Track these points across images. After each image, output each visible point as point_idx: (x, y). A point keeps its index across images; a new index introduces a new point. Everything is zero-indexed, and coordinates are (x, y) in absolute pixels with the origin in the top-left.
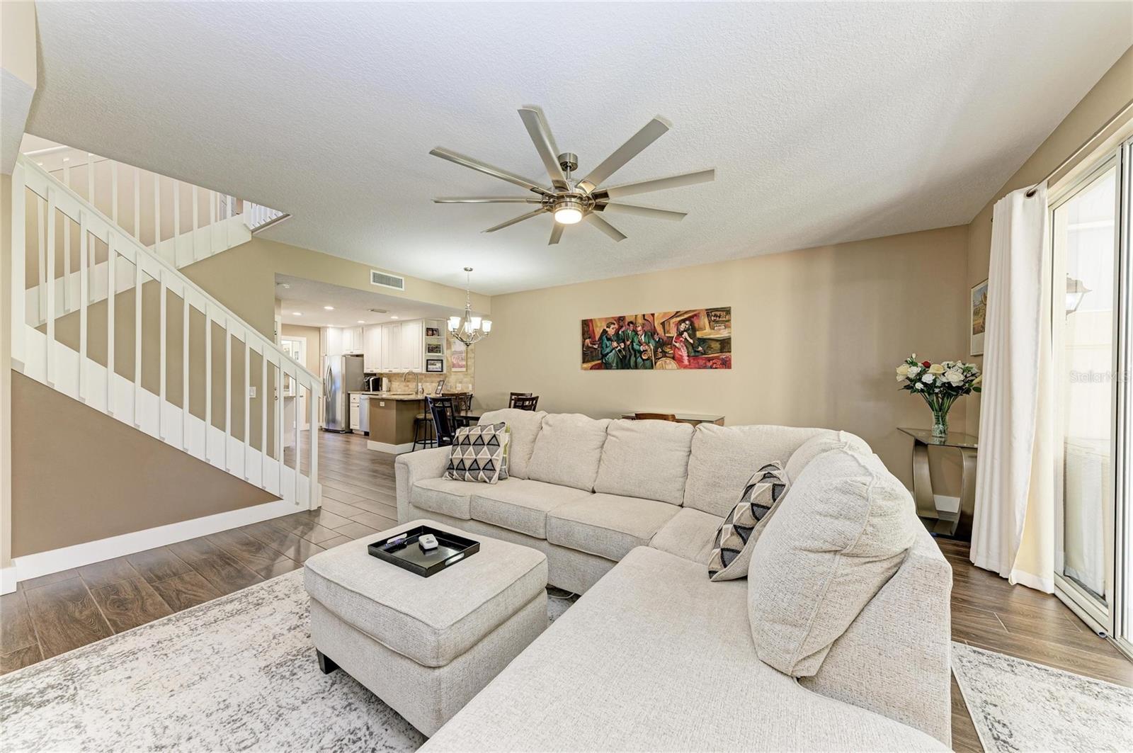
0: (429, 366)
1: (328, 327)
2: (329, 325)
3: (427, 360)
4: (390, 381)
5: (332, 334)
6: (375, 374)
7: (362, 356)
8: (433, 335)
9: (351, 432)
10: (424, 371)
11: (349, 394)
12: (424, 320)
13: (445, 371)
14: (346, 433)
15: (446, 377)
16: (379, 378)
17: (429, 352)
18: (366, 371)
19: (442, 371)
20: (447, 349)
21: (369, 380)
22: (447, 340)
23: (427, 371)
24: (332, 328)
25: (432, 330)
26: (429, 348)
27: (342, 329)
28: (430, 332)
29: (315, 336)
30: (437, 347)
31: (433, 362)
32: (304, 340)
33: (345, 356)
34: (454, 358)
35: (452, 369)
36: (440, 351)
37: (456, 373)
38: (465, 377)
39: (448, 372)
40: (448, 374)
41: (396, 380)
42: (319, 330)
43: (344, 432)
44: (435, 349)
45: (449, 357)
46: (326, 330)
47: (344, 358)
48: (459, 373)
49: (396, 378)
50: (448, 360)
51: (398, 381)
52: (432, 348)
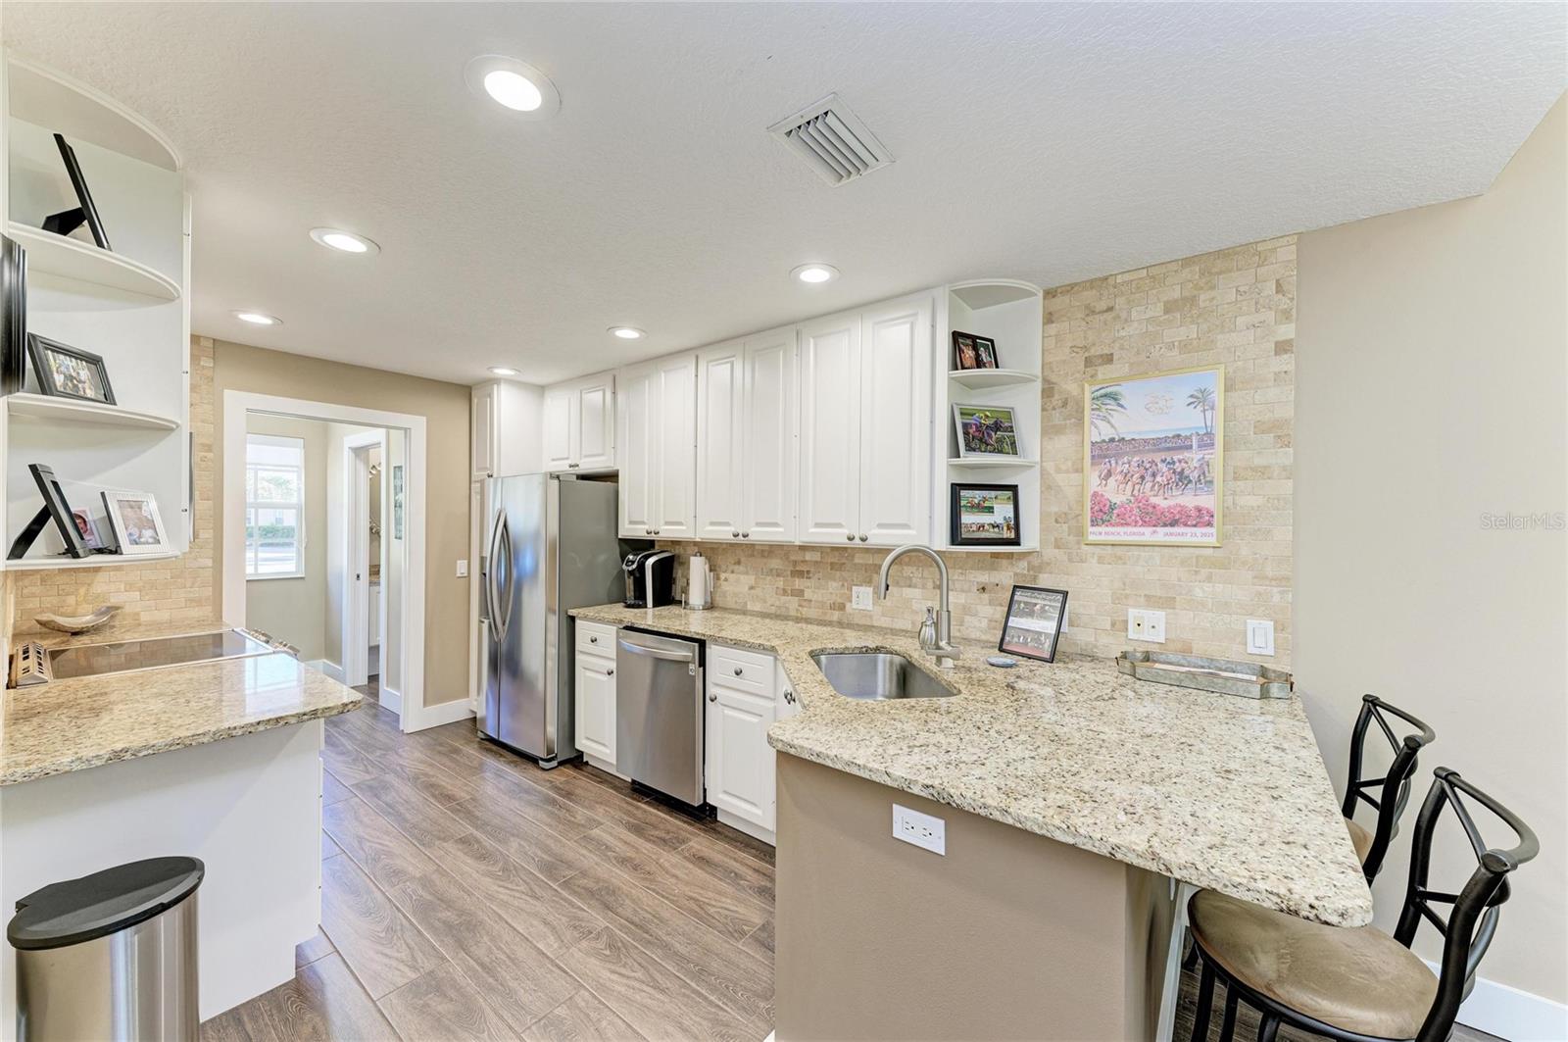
0: (967, 518)
1: (497, 381)
2: (502, 372)
3: (956, 489)
5: (507, 406)
7: (612, 477)
8: (978, 363)
9: (577, 761)
10: (941, 541)
11: (572, 619)
12: (942, 296)
13: (1030, 540)
14: (561, 764)
15: (1037, 569)
16: (675, 559)
18: (627, 530)
19: (1016, 542)
20: (1049, 430)
21: (641, 567)
22: (1048, 391)
23: (956, 537)
24: (510, 381)
27: (541, 389)
28: (968, 354)
29: (454, 413)
30: (997, 427)
31: (978, 495)
32: (418, 424)
33: (558, 477)
34: (1109, 474)
35: (1091, 529)
36: (1013, 444)
37: (1119, 551)
38: (1209, 579)
39: (1057, 547)
40: (1050, 553)
41: (741, 568)
42: (467, 393)
43: (554, 763)
44: (989, 435)
45: (1058, 470)
46: (490, 396)
47: (556, 482)
48: (1144, 553)
49: (739, 563)
50: (1048, 487)
51: (747, 573)
52: (979, 427)
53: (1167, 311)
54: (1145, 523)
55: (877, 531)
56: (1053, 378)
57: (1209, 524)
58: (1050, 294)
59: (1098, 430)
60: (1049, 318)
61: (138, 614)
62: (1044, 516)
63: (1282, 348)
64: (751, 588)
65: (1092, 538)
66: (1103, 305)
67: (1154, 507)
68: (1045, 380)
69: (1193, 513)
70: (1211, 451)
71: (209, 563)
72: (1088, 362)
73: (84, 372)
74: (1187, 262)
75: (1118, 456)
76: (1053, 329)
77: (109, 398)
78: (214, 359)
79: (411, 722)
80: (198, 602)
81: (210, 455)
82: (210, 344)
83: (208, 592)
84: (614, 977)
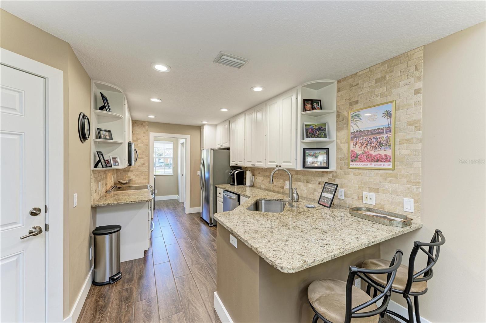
0: (308, 160)
1: (204, 125)
2: (204, 122)
3: (304, 149)
4: (253, 175)
5: (207, 130)
6: (240, 168)
7: (228, 149)
8: (313, 108)
10: (299, 167)
11: (216, 187)
12: (299, 88)
13: (333, 167)
14: (214, 226)
15: (335, 177)
16: (243, 172)
17: (307, 137)
18: (232, 164)
19: (328, 168)
20: (339, 129)
21: (234, 174)
22: (338, 116)
23: (304, 166)
24: (208, 124)
25: (312, 102)
26: (307, 130)
27: (216, 125)
28: (309, 106)
29: (196, 133)
30: (320, 129)
31: (313, 152)
33: (213, 149)
34: (356, 144)
35: (351, 163)
36: (325, 134)
37: (360, 171)
38: (390, 182)
39: (341, 169)
40: (339, 171)
41: (260, 175)
42: (199, 128)
43: (212, 225)
44: (316, 132)
45: (341, 143)
46: (203, 128)
47: (212, 151)
48: (368, 172)
49: (259, 173)
50: (339, 149)
51: (261, 177)
52: (312, 130)
53: (376, 83)
54: (368, 161)
55: (283, 164)
56: (340, 111)
57: (390, 161)
58: (339, 82)
59: (354, 128)
60: (339, 90)
61: (135, 181)
62: (337, 159)
63: (417, 92)
64: (262, 181)
65: (351, 166)
66: (355, 83)
67: (371, 155)
68: (337, 112)
69: (384, 157)
70: (390, 134)
71: (147, 170)
72: (351, 104)
73: (107, 134)
74: (383, 63)
75: (359, 137)
76: (340, 94)
77: (111, 139)
78: (148, 126)
79: (187, 211)
80: (145, 179)
81: (147, 147)
82: (147, 123)
83: (147, 177)
84: (198, 273)
